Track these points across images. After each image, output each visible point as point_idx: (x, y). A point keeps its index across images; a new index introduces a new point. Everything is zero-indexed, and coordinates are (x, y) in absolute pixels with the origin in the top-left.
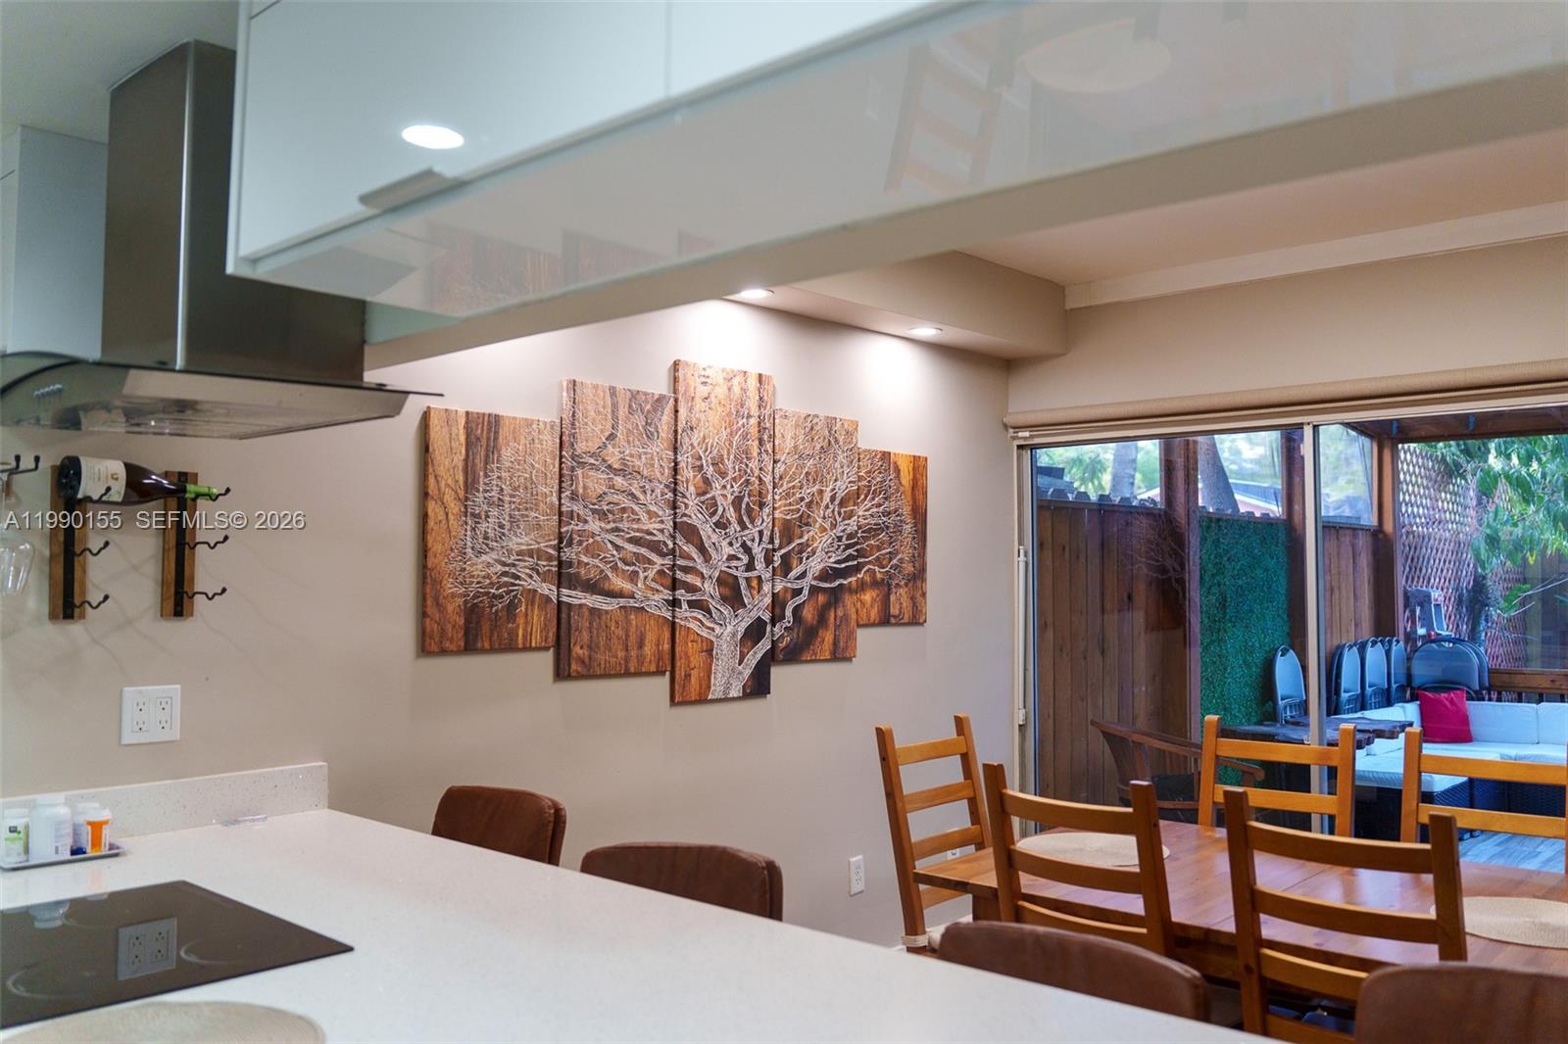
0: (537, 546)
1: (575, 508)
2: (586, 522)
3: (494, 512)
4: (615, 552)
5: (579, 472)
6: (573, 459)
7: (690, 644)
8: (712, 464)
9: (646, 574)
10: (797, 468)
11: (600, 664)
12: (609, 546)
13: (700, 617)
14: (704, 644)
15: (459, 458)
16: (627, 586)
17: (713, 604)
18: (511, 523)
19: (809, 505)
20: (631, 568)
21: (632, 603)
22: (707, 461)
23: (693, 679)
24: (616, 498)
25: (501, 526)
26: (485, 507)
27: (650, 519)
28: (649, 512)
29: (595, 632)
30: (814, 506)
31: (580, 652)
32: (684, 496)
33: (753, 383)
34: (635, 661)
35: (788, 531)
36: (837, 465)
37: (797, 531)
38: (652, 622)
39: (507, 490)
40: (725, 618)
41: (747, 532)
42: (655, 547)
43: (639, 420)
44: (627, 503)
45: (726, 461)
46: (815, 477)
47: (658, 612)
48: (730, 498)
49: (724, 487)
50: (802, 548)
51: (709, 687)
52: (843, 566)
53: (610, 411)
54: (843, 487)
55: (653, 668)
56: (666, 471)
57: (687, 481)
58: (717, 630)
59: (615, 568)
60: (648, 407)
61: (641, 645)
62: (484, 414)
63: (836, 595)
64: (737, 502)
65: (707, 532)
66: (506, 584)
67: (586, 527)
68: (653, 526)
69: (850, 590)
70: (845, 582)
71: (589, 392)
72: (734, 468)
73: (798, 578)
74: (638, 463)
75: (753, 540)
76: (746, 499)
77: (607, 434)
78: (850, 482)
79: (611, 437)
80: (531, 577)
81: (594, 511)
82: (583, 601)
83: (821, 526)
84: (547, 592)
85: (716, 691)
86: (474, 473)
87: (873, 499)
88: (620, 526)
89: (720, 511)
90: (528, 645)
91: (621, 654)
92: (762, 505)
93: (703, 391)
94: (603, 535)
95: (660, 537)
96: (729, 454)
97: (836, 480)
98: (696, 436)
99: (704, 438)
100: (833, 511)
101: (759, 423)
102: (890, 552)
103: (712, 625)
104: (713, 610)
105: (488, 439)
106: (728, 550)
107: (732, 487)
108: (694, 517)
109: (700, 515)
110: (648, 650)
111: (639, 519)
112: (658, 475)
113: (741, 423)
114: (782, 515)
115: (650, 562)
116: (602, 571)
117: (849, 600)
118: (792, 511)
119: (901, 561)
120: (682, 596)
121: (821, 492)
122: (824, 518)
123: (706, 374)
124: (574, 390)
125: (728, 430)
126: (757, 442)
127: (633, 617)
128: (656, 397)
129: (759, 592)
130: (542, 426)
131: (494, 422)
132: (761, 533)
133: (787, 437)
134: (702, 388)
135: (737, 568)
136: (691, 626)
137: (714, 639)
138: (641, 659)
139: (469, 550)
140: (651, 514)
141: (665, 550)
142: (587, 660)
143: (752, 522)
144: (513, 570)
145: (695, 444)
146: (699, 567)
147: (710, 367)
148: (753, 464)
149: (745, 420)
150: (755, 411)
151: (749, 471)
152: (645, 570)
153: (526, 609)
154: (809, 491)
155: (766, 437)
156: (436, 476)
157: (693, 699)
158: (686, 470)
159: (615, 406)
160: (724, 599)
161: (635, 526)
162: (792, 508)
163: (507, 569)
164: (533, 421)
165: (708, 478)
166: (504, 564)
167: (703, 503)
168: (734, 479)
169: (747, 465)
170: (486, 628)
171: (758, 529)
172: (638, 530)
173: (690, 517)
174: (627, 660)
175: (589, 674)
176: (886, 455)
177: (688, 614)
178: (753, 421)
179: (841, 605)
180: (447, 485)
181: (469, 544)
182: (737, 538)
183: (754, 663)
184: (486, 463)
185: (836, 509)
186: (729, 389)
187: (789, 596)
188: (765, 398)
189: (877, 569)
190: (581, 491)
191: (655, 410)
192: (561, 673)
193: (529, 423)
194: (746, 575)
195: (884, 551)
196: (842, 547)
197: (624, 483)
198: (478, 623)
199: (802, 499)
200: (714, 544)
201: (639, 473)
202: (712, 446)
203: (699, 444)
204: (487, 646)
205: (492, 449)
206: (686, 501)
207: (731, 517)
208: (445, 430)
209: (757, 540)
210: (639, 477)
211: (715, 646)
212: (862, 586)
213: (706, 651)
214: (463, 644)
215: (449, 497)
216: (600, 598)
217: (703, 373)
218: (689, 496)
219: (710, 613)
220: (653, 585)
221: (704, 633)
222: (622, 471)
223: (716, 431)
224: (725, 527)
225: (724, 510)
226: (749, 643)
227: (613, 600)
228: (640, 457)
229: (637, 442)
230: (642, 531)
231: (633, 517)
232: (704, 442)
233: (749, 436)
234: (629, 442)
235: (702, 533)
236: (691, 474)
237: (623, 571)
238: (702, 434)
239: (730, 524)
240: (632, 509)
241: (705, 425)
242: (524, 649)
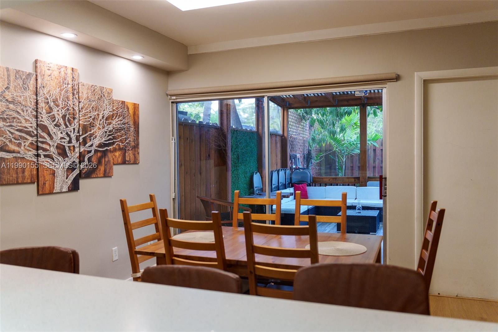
4: (10, 135)
7: (45, 171)
8: (53, 102)
9: (25, 144)
10: (88, 105)
11: (5, 180)
12: (8, 132)
13: (49, 161)
14: (51, 171)
16: (17, 149)
17: (54, 156)
19: (94, 119)
20: (18, 141)
21: (19, 155)
22: (50, 100)
23: (47, 185)
24: (10, 113)
27: (26, 122)
28: (25, 119)
30: (96, 120)
32: (41, 114)
33: (69, 71)
34: (21, 178)
35: (85, 129)
36: (105, 105)
37: (89, 129)
40: (60, 162)
41: (68, 129)
42: (28, 133)
43: (20, 82)
44: (15, 115)
45: (59, 100)
46: (96, 109)
47: (30, 159)
48: (61, 115)
49: (58, 111)
50: (91, 135)
51: (54, 188)
52: (107, 142)
53: (6, 77)
54: (107, 113)
55: (29, 181)
57: (42, 108)
59: (11, 141)
60: (24, 77)
61: (23, 172)
63: (105, 153)
64: (64, 117)
65: (51, 128)
68: (27, 125)
69: (110, 151)
70: (108, 148)
72: (62, 103)
73: (89, 147)
74: (20, 99)
75: (71, 132)
76: (68, 116)
77: (5, 87)
78: (110, 111)
79: (7, 88)
83: (98, 127)
85: (57, 189)
87: (119, 118)
88: (13, 124)
89: (57, 120)
91: (14, 176)
92: (74, 119)
93: (49, 72)
94: (5, 128)
95: (31, 129)
96: (60, 98)
97: (104, 110)
98: (46, 90)
99: (49, 91)
100: (103, 122)
101: (73, 87)
102: (125, 138)
104: (55, 159)
106: (60, 135)
107: (62, 111)
109: (48, 121)
110: (26, 174)
111: (21, 122)
112: (29, 104)
113: (65, 86)
114: (82, 123)
115: (26, 139)
116: (5, 142)
117: (110, 155)
118: (87, 121)
119: (130, 141)
120: (41, 153)
121: (98, 115)
122: (100, 124)
123: (49, 66)
125: (59, 89)
126: (72, 94)
127: (19, 161)
128: (28, 73)
129: (74, 152)
132: (74, 129)
133: (84, 93)
134: (48, 71)
135: (64, 142)
137: (55, 170)
138: (24, 177)
140: (26, 120)
141: (33, 135)
143: (70, 124)
145: (45, 93)
146: (48, 142)
147: (51, 63)
148: (71, 103)
149: (66, 85)
150: (70, 82)
151: (68, 105)
152: (24, 142)
154: (93, 114)
155: (75, 93)
157: (47, 193)
158: (41, 103)
159: (9, 76)
160: (59, 154)
161: (20, 125)
162: (86, 120)
165: (51, 107)
167: (49, 116)
168: (62, 108)
169: (68, 103)
171: (73, 128)
172: (21, 126)
173: (44, 122)
174: (17, 178)
176: (123, 102)
177: (44, 160)
178: (70, 86)
179: (107, 157)
182: (64, 131)
183: (72, 178)
185: (104, 121)
186: (60, 73)
187: (86, 153)
188: (75, 77)
189: (121, 144)
191: (27, 79)
194: (69, 145)
195: (123, 137)
196: (107, 135)
197: (14, 107)
199: (91, 117)
200: (54, 133)
201: (21, 103)
202: (52, 95)
203: (47, 93)
206: (42, 116)
207: (62, 122)
209: (73, 132)
210: (20, 105)
211: (56, 171)
212: (115, 150)
213: (52, 174)
216: (4, 153)
217: (48, 65)
218: (43, 114)
219: (53, 159)
220: (28, 148)
222: (12, 102)
223: (54, 89)
224: (59, 126)
225: (58, 120)
226: (70, 171)
227: (10, 154)
228: (21, 97)
229: (19, 91)
230: (23, 127)
231: (18, 121)
232: (49, 93)
233: (68, 92)
234: (15, 91)
235: (49, 128)
236: (44, 105)
237: (15, 143)
238: (48, 90)
239: (61, 125)
240: (18, 118)
241: (49, 86)
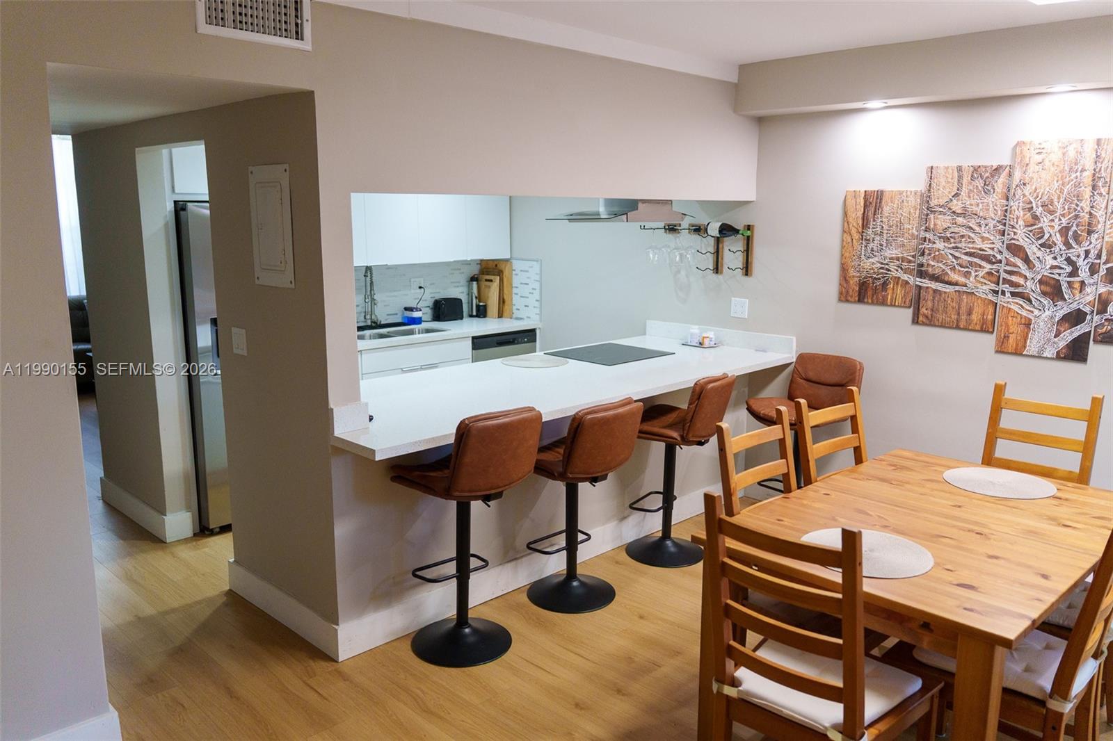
0: (902, 255)
1: (927, 236)
2: (934, 243)
3: (878, 238)
4: (954, 260)
5: (932, 216)
6: (928, 209)
7: (1010, 318)
8: (1042, 206)
9: (977, 273)
11: (938, 320)
12: (950, 256)
13: (1021, 303)
14: (1023, 320)
15: (860, 214)
16: (962, 280)
17: (1033, 296)
18: (887, 243)
20: (966, 270)
21: (965, 289)
22: (1037, 204)
23: (1011, 340)
24: (957, 230)
25: (881, 245)
26: (873, 236)
27: (983, 241)
29: (936, 302)
31: (926, 312)
32: (1013, 227)
33: (1090, 148)
34: (965, 322)
38: (979, 301)
39: (885, 227)
40: (1044, 306)
41: (1071, 251)
42: (986, 258)
43: (980, 183)
44: (966, 232)
45: (1056, 203)
47: (985, 296)
48: (1057, 228)
49: (1053, 220)
51: (1025, 347)
53: (956, 180)
55: (978, 327)
56: (999, 212)
57: (1018, 218)
58: (1036, 312)
59: (953, 269)
60: (987, 174)
61: (970, 313)
62: (874, 191)
64: (1064, 231)
65: (1033, 250)
66: (882, 273)
67: (934, 246)
68: (985, 246)
71: (942, 172)
72: (1064, 207)
74: (977, 209)
75: (1078, 256)
76: (1074, 228)
77: (953, 194)
79: (956, 195)
80: (897, 270)
81: (940, 238)
82: (930, 285)
84: (906, 279)
85: (1031, 349)
86: (867, 220)
88: (959, 245)
89: (1047, 236)
90: (893, 304)
91: (954, 317)
92: (1090, 232)
93: (1039, 158)
94: (946, 250)
95: (990, 252)
96: (1059, 198)
98: (1028, 189)
99: (1036, 189)
101: (1094, 175)
103: (1031, 309)
104: (1033, 299)
105: (876, 203)
106: (1050, 261)
107: (1060, 220)
108: (1021, 240)
109: (1027, 239)
110: (974, 317)
111: (974, 242)
112: (993, 216)
113: (1074, 176)
114: (1111, 240)
115: (980, 266)
116: (943, 270)
120: (1007, 288)
123: (1042, 147)
124: (932, 172)
125: (1060, 182)
126: (1091, 188)
127: (964, 297)
128: (994, 168)
129: (1080, 292)
130: (909, 193)
131: (880, 195)
132: (1087, 253)
134: (1037, 156)
135: (1060, 275)
136: (1012, 307)
137: (1033, 318)
138: (969, 322)
139: (863, 256)
140: (983, 239)
141: (994, 260)
142: (930, 316)
143: (1079, 243)
144: (887, 267)
145: (1027, 194)
146: (1023, 272)
147: (1045, 142)
148: (1085, 205)
149: (1078, 174)
150: (1089, 166)
151: (1079, 209)
152: (976, 271)
153: (893, 287)
155: (1100, 184)
156: (848, 223)
157: (1010, 351)
158: (1016, 210)
159: (960, 177)
160: (1044, 294)
161: (970, 245)
163: (883, 266)
164: (903, 192)
165: (1037, 216)
166: (882, 264)
167: (1030, 231)
168: (1063, 215)
169: (1077, 205)
170: (870, 293)
171: (1085, 249)
172: (973, 248)
173: (1018, 240)
174: (958, 320)
175: (930, 322)
177: (1010, 300)
178: (1088, 173)
180: (853, 226)
181: (863, 253)
182: (1061, 255)
183: (1070, 338)
184: (875, 214)
186: (1064, 154)
188: (1103, 155)
190: (932, 226)
191: (992, 176)
192: (915, 321)
193: (901, 193)
194: (1069, 279)
197: (965, 221)
198: (866, 290)
200: (1038, 258)
201: (976, 215)
202: (1043, 194)
203: (1030, 194)
204: (870, 301)
205: (878, 208)
206: (1015, 230)
207: (1057, 240)
208: (853, 201)
209: (1083, 256)
210: (976, 217)
211: (1033, 322)
213: (1025, 324)
214: (857, 299)
215: (854, 231)
216: (941, 285)
217: (1039, 146)
218: (1017, 227)
219: (1030, 301)
220: (982, 280)
221: (1024, 313)
222: (963, 215)
223: (1048, 184)
224: (1050, 247)
225: (1051, 235)
226: (1067, 325)
227: (950, 286)
228: (978, 205)
229: (976, 197)
230: (976, 248)
231: (969, 240)
232: (1035, 192)
233: (1081, 185)
234: (970, 197)
235: (1027, 250)
236: (1022, 213)
237: (959, 271)
238: (1034, 187)
239: (1055, 245)
240: (969, 236)
241: (1037, 180)
242: (891, 305)
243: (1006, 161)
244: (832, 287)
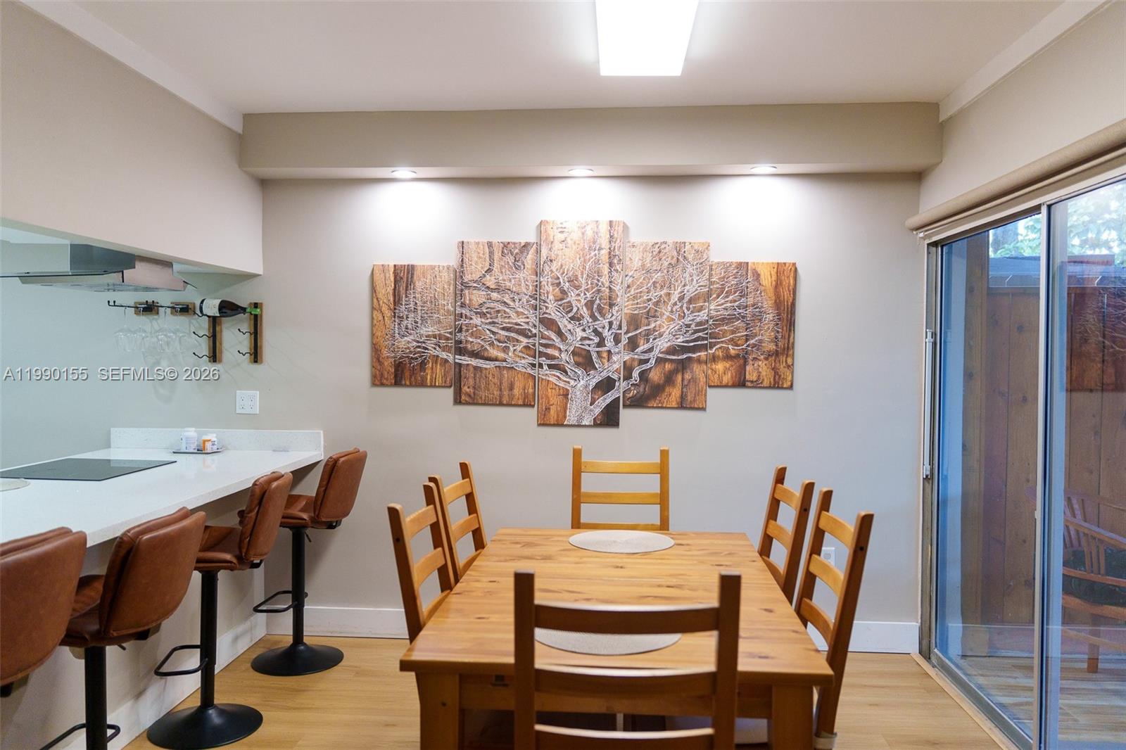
0: (439, 332)
1: (464, 312)
2: (471, 319)
3: (411, 315)
4: (492, 336)
5: (466, 292)
6: (462, 285)
7: (549, 390)
8: (569, 281)
9: (515, 348)
10: (644, 280)
11: (481, 398)
12: (488, 332)
13: (558, 374)
14: (561, 391)
15: (390, 289)
16: (501, 355)
17: (568, 367)
18: (422, 321)
19: (657, 304)
20: (504, 345)
21: (504, 364)
22: (564, 280)
23: (552, 412)
24: (492, 305)
25: (416, 322)
26: (406, 313)
27: (518, 316)
28: (517, 312)
29: (478, 379)
30: (661, 305)
31: (468, 390)
32: (545, 302)
33: (604, 229)
34: (507, 397)
35: (634, 322)
36: (687, 275)
37: (644, 321)
38: (520, 376)
39: (419, 303)
40: (579, 376)
41: (597, 323)
42: (523, 333)
43: (510, 259)
44: (501, 307)
45: (580, 279)
46: (667, 284)
47: (524, 370)
48: (583, 302)
49: (578, 295)
50: (648, 334)
51: (565, 417)
52: (692, 344)
53: (488, 256)
54: (691, 290)
55: (520, 402)
56: (531, 287)
57: (548, 293)
58: (572, 383)
59: (492, 344)
60: (517, 251)
61: (511, 388)
62: (405, 266)
63: (683, 366)
64: (589, 305)
65: (564, 323)
66: (419, 352)
67: (471, 322)
68: (520, 320)
69: (699, 361)
70: (694, 356)
71: (473, 247)
72: (587, 282)
73: (645, 352)
74: (509, 284)
75: (604, 328)
76: (598, 302)
77: (486, 269)
78: (699, 286)
79: (489, 271)
80: (435, 349)
81: (476, 313)
82: (470, 362)
83: (668, 317)
84: (445, 357)
85: (571, 418)
86: (399, 295)
87: (727, 297)
88: (496, 321)
89: (575, 310)
90: (434, 384)
91: (497, 393)
92: (611, 305)
93: (562, 237)
94: (483, 326)
95: (526, 327)
96: (582, 274)
97: (684, 286)
98: (555, 265)
99: (562, 266)
100: (682, 307)
101: (610, 253)
102: (747, 335)
103: (568, 380)
104: (568, 370)
105: (407, 278)
106: (580, 334)
107: (585, 294)
108: (553, 314)
109: (558, 313)
110: (516, 391)
111: (510, 317)
112: (525, 291)
113: (593, 254)
114: (629, 311)
115: (518, 341)
116: (483, 346)
117: (697, 369)
118: (639, 308)
119: (761, 341)
120: (544, 361)
121: (669, 294)
122: (672, 311)
123: (563, 226)
124: (463, 247)
125: (582, 259)
126: (608, 265)
127: (505, 372)
128: (523, 244)
129: (608, 361)
130: (441, 268)
131: (411, 269)
132: (611, 323)
133: (634, 260)
134: (560, 235)
135: (589, 345)
136: (550, 379)
137: (569, 388)
138: (511, 397)
139: (396, 335)
140: (519, 314)
141: (530, 334)
142: (472, 395)
143: (603, 316)
144: (423, 345)
145: (554, 270)
146: (557, 344)
147: (566, 222)
148: (605, 280)
149: (596, 252)
150: (605, 244)
151: (600, 284)
152: (514, 346)
153: (432, 365)
154: (655, 294)
155: (616, 261)
156: (377, 299)
157: (552, 423)
158: (546, 286)
159: (491, 254)
160: (578, 364)
161: (507, 320)
162: (638, 306)
163: (420, 344)
164: (435, 266)
165: (565, 291)
166: (418, 342)
167: (560, 305)
168: (587, 290)
169: (598, 280)
170: (407, 374)
171: (607, 320)
172: (509, 323)
173: (550, 314)
174: (501, 397)
175: (473, 401)
176: (743, 266)
177: (548, 372)
178: (604, 252)
179: (689, 371)
180: (383, 302)
181: (397, 332)
182: (589, 327)
183: (604, 405)
184: (406, 290)
185: (685, 305)
186: (583, 234)
187: (636, 363)
188: (616, 235)
189: (730, 347)
190: (468, 302)
191: (522, 252)
192: (458, 401)
193: (433, 268)
194: (597, 349)
195: (739, 334)
196: (690, 332)
197: (499, 296)
198: (403, 371)
199: (649, 300)
201: (509, 290)
202: (567, 271)
203: (557, 270)
204: (408, 383)
205: (410, 283)
206: (547, 305)
207: (585, 313)
208: (382, 275)
209: (607, 328)
210: (509, 292)
211: (570, 391)
212: (714, 359)
213: (563, 395)
214: (393, 381)
215: (385, 308)
216: (481, 361)
217: (560, 226)
218: (549, 302)
219: (566, 372)
220: (520, 354)
221: (562, 384)
222: (497, 290)
223: (571, 261)
224: (579, 320)
225: (578, 309)
226: (600, 392)
227: (491, 362)
228: (510, 281)
229: (508, 272)
230: (512, 323)
231: (505, 315)
232: (561, 268)
233: (600, 262)
234: (502, 272)
235: (559, 324)
236: (551, 288)
237: (498, 346)
238: (559, 264)
239: (583, 318)
240: (505, 311)
241: (562, 258)
242: (431, 386)
243: (532, 238)
244: (363, 370)
